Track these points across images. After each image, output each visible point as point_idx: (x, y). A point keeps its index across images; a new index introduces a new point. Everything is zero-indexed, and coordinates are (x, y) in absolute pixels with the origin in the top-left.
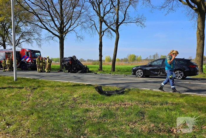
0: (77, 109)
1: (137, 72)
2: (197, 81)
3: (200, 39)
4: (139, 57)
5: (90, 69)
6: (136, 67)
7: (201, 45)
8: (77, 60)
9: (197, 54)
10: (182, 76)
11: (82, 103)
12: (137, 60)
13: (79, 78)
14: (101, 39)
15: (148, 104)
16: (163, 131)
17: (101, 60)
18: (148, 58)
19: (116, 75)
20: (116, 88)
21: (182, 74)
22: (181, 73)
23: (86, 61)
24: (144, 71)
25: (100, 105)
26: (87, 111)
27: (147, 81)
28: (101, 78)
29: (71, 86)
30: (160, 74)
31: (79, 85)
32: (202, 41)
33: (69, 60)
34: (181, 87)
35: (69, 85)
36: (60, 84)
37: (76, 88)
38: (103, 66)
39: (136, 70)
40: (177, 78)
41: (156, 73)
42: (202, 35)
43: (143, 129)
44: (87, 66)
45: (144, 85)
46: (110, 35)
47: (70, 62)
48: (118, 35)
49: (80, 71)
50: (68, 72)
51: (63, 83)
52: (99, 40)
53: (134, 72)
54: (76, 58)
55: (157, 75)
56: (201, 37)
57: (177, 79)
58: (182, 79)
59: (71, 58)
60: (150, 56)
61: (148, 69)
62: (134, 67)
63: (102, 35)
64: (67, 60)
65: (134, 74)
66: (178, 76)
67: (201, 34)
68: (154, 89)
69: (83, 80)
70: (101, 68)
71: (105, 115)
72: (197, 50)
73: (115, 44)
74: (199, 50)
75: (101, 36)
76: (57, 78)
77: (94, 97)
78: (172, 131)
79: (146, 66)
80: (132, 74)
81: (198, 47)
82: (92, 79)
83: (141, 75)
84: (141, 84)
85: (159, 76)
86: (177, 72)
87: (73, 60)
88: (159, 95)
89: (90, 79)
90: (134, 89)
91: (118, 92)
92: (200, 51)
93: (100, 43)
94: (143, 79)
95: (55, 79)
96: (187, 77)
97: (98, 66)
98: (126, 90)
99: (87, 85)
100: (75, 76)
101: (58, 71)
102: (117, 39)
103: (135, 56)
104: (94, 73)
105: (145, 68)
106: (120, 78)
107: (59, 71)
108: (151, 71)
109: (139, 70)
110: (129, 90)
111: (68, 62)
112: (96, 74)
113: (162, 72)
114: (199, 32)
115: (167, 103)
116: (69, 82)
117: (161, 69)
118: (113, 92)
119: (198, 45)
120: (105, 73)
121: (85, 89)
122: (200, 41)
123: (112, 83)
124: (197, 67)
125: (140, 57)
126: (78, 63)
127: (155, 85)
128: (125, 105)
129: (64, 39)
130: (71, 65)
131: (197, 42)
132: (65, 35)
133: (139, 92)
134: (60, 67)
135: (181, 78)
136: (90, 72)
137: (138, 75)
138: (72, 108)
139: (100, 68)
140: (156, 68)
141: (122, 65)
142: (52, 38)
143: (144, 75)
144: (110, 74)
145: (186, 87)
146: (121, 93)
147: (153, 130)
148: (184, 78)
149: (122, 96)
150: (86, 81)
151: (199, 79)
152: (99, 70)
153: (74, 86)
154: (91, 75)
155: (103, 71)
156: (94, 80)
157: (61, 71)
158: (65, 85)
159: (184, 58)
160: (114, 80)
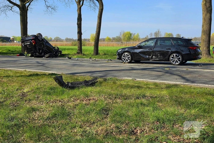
0: (22, 108)
1: (124, 56)
2: (198, 67)
3: (206, 12)
4: (136, 35)
5: (63, 52)
6: (122, 49)
7: (208, 20)
8: (43, 40)
9: (203, 31)
10: (179, 61)
11: (30, 100)
12: (133, 40)
13: (43, 65)
14: (80, 9)
15: (119, 98)
16: (124, 133)
17: (80, 39)
18: (148, 36)
19: (97, 60)
20: (88, 78)
21: (179, 58)
22: (178, 56)
23: (64, 40)
24: (132, 55)
25: (55, 101)
26: (34, 110)
27: (134, 68)
28: (74, 65)
29: (26, 76)
30: (153, 58)
31: (37, 75)
32: (208, 15)
33: (31, 40)
34: (175, 75)
35: (23, 74)
36: (11, 74)
37: (31, 79)
38: (83, 47)
39: (122, 54)
40: (174, 63)
41: (147, 56)
42: (209, 7)
43: (99, 132)
44: (58, 48)
45: (128, 73)
46: (92, 5)
47: (33, 42)
48: (101, 6)
49: (47, 55)
50: (31, 56)
51: (16, 72)
52: (77, 11)
53: (120, 55)
54: (42, 36)
55: (149, 59)
56: (208, 10)
57: (174, 65)
58: (179, 65)
59: (35, 36)
60: (151, 34)
61: (138, 51)
62: (120, 49)
63: (81, 4)
64: (29, 40)
65: (120, 58)
66: (174, 60)
67: (208, 5)
68: (137, 78)
69: (47, 68)
70: (80, 51)
71: (55, 116)
72: (203, 26)
73: (98, 18)
74: (205, 26)
75: (79, 6)
76: (12, 66)
77: (51, 92)
78: (135, 132)
79: (134, 48)
80: (117, 59)
81: (204, 23)
82: (62, 65)
83: (129, 59)
84: (124, 72)
85: (151, 61)
86: (174, 56)
87: (38, 39)
88: (139, 86)
89: (58, 66)
90: (111, 79)
91: (87, 84)
92: (206, 28)
93: (78, 16)
94: (130, 65)
95: (8, 66)
96: (188, 62)
97: (76, 47)
98: (99, 80)
99: (49, 74)
100: (38, 62)
101: (17, 55)
102: (100, 10)
103: (131, 35)
104: (68, 57)
105: (133, 50)
106: (101, 64)
107: (19, 55)
108: (141, 55)
109: (126, 54)
110: (105, 80)
111: (30, 42)
112: (70, 58)
113: (155, 56)
114: (205, 2)
115: (144, 96)
116: (25, 71)
117: (153, 51)
118: (81, 83)
119: (204, 19)
120: (84, 58)
121: (43, 81)
122: (206, 15)
123: (86, 71)
124: (199, 49)
125: (138, 35)
126: (44, 43)
127: (142, 73)
128: (90, 100)
129: (28, 10)
130: (35, 46)
131: (203, 16)
132: (29, 4)
133: (114, 83)
134: (21, 50)
135: (178, 63)
136: (63, 56)
137: (124, 60)
138: (16, 106)
139: (78, 50)
140: (147, 50)
141: (113, 46)
142: (10, 8)
143: (132, 59)
144: (90, 58)
145: (180, 75)
146: (91, 84)
147: (112, 133)
148: (182, 64)
149: (89, 89)
150: (52, 68)
151: (201, 64)
152: (78, 53)
153: (30, 75)
154: (63, 60)
155: (84, 55)
156: (63, 67)
157: (21, 54)
158: (18, 75)
159: (183, 37)
160: (91, 67)
